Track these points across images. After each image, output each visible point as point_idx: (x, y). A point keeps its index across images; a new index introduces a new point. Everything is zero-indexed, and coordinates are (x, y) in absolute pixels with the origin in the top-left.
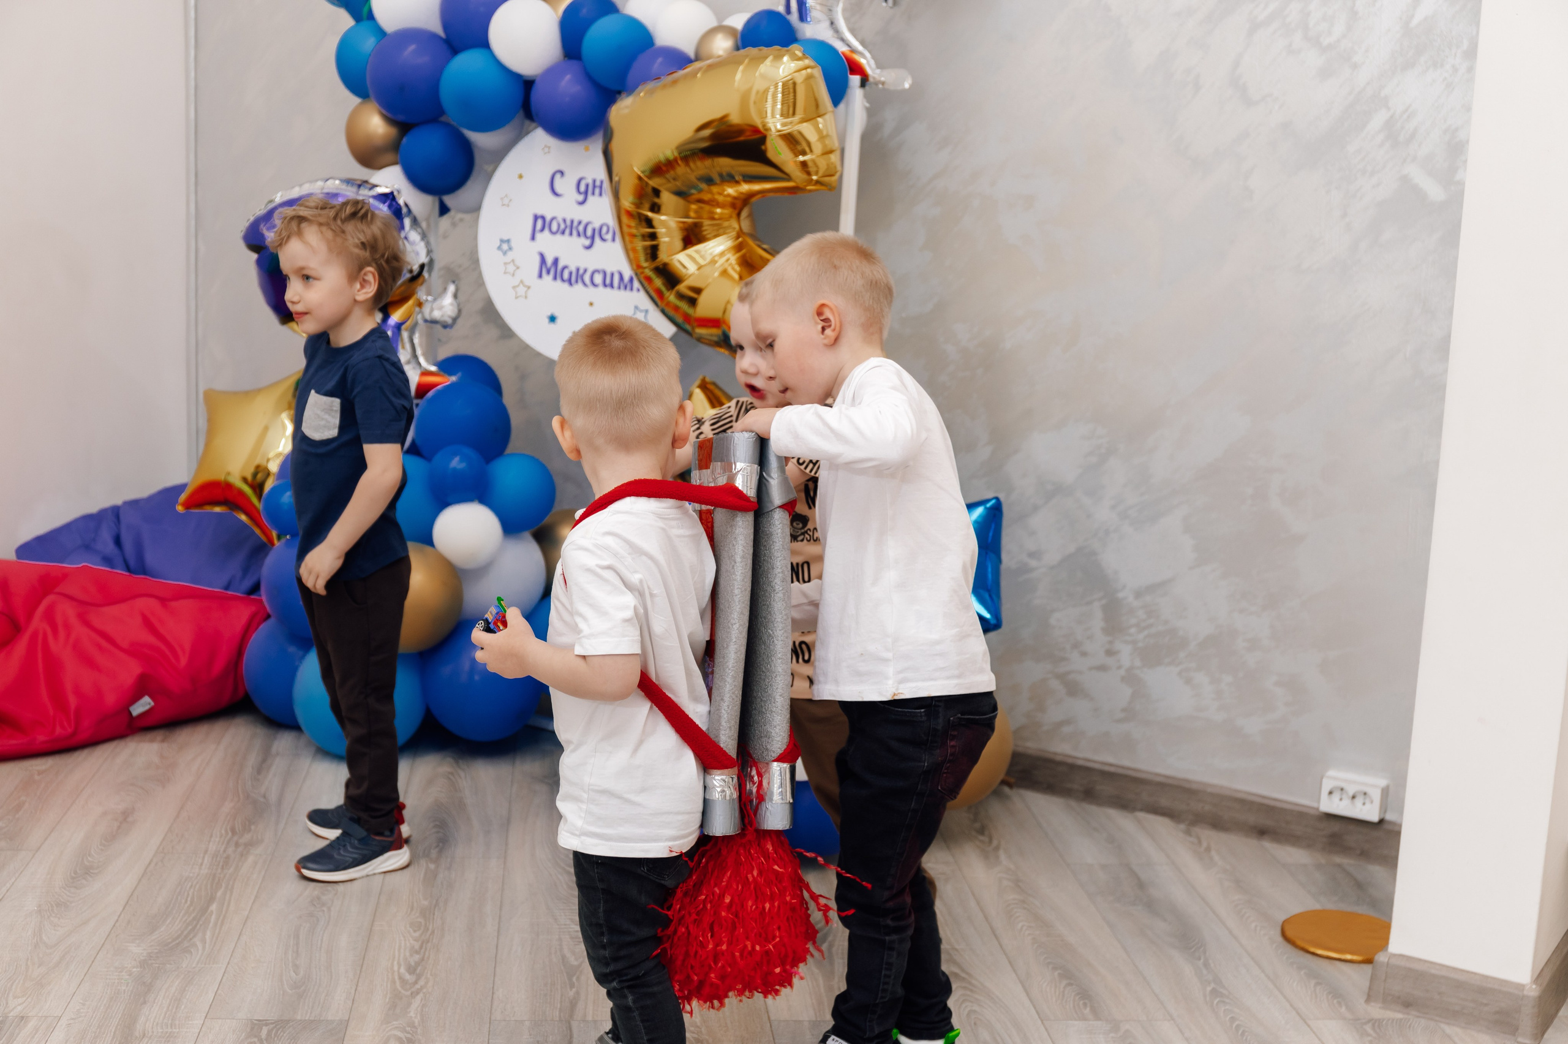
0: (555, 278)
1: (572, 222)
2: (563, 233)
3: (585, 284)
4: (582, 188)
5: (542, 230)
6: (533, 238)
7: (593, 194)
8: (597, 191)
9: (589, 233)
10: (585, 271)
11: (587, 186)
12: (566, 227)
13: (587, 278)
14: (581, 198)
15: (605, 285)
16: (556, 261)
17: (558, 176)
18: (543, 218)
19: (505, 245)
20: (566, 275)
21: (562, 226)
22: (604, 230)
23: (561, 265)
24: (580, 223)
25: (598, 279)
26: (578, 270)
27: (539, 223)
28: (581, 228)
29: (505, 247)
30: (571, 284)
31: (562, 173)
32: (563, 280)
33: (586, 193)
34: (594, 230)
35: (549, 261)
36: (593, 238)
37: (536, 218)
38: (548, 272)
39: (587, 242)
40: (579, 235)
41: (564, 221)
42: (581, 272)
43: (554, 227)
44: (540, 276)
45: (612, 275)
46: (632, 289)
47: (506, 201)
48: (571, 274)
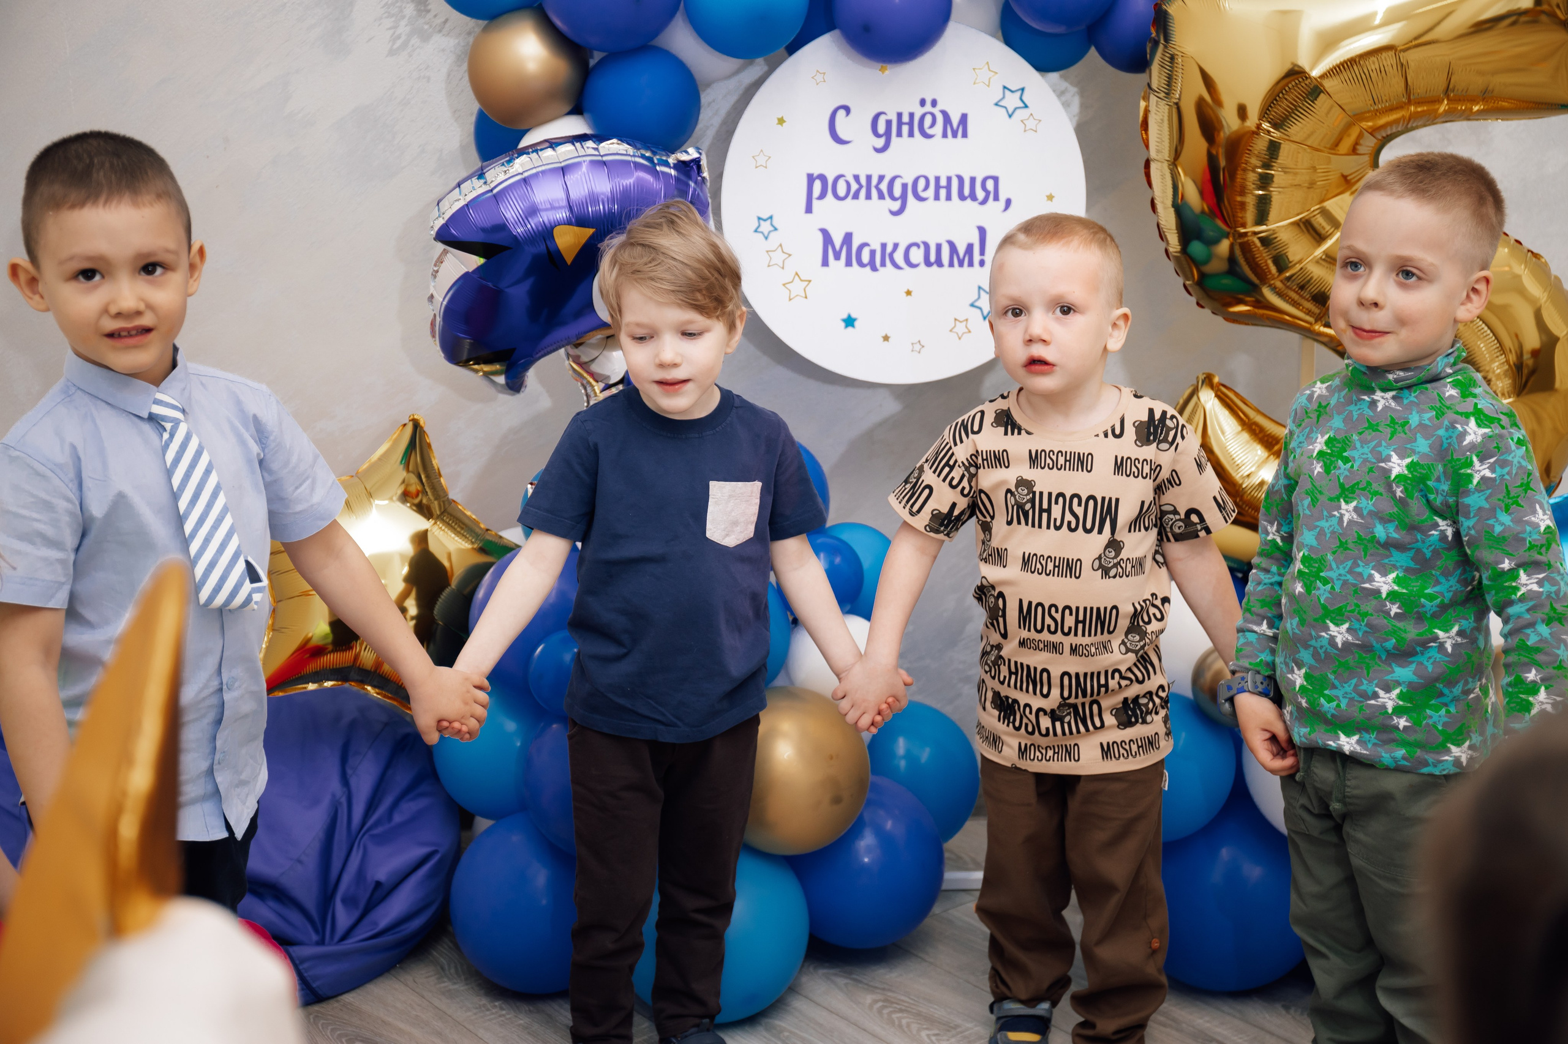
0: (849, 263)
1: (869, 178)
2: (856, 196)
3: (896, 266)
4: (881, 128)
5: (822, 196)
6: (809, 209)
7: (899, 134)
8: (905, 129)
9: (897, 192)
10: (896, 246)
11: (889, 123)
12: (861, 186)
13: (899, 256)
14: (880, 143)
15: (928, 263)
16: (848, 238)
17: (841, 113)
18: (822, 178)
19: (766, 225)
20: (866, 257)
21: (854, 186)
22: (922, 183)
23: (855, 244)
24: (881, 178)
25: (917, 255)
26: (884, 246)
27: (817, 186)
28: (884, 186)
29: (766, 227)
30: (874, 269)
31: (847, 110)
32: (861, 264)
33: (888, 133)
34: (904, 186)
35: (838, 241)
36: (904, 197)
37: (811, 179)
38: (837, 257)
39: (896, 205)
40: (881, 196)
41: (857, 178)
42: (889, 249)
43: (842, 190)
44: (825, 263)
45: (939, 247)
46: (971, 264)
47: (761, 160)
48: (873, 253)
